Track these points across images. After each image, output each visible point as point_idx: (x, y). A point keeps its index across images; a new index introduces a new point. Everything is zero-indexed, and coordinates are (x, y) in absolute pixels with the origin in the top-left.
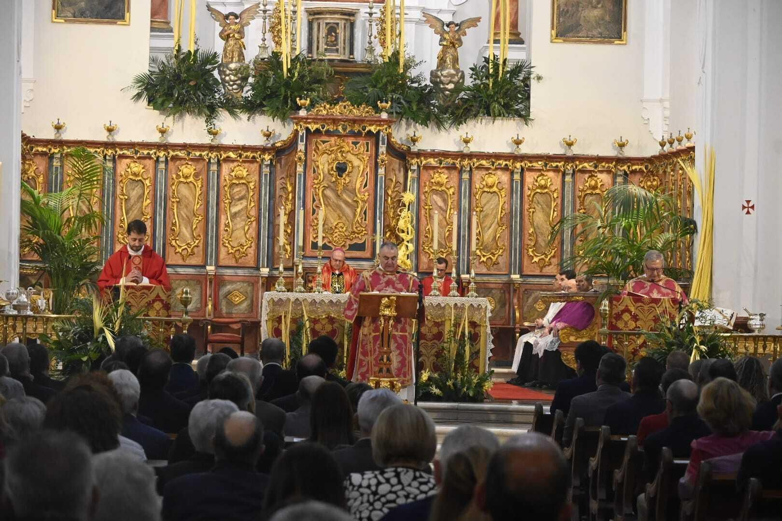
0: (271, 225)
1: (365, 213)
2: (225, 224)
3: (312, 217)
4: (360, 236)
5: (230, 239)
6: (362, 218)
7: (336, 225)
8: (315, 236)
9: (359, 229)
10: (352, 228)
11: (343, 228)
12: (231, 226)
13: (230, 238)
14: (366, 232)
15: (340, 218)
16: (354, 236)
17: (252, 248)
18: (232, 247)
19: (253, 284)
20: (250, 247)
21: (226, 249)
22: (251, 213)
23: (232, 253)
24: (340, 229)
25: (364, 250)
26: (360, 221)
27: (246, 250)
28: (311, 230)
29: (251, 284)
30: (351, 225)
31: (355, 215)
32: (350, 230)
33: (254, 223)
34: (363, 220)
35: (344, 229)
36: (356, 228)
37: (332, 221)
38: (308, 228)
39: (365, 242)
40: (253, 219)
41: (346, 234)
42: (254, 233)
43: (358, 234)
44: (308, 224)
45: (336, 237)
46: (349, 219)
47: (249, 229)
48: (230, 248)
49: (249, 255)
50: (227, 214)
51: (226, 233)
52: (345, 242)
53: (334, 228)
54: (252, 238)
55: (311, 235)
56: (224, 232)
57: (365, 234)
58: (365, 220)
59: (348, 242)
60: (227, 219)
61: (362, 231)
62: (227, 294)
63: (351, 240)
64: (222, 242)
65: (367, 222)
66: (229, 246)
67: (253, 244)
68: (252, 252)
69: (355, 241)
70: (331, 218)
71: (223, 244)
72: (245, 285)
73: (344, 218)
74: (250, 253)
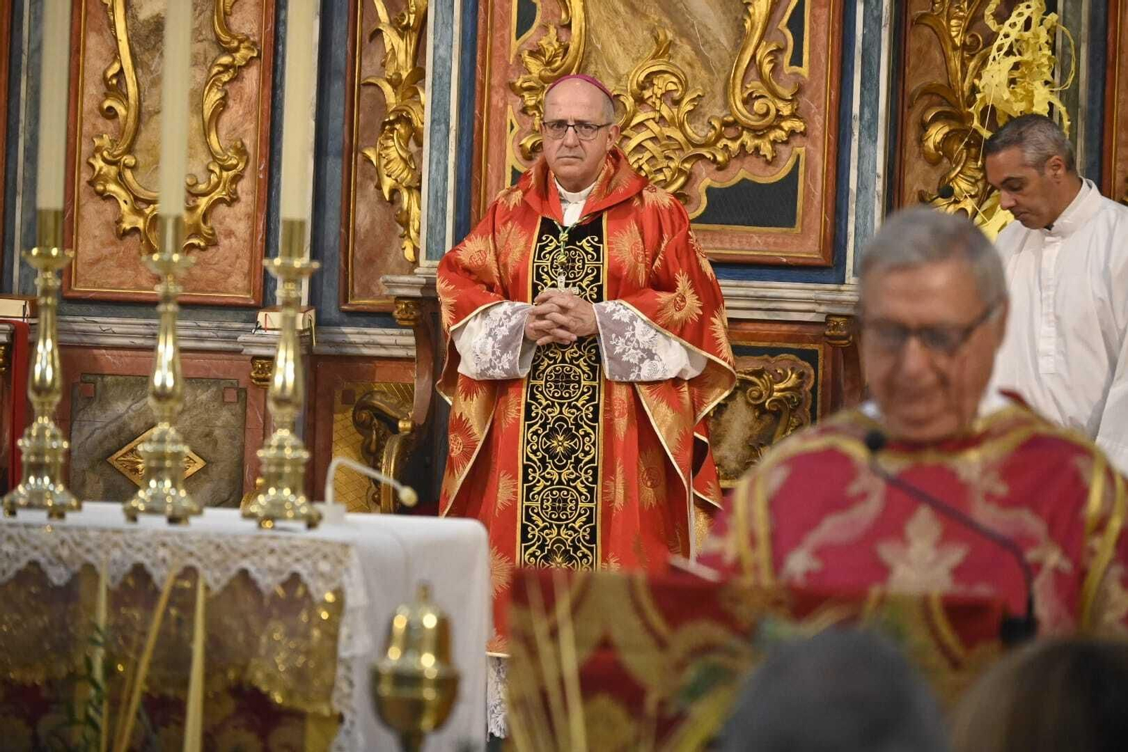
0: (337, 89)
1: (796, 23)
2: (105, 80)
3: (515, 44)
4: (766, 149)
5: (129, 160)
6: (781, 50)
7: (642, 87)
8: (528, 142)
9: (758, 106)
10: (727, 105)
11: (677, 103)
12: (132, 90)
13: (130, 150)
14: (799, 125)
15: (664, 50)
16: (735, 146)
17: (242, 208)
18: (136, 199)
19: (242, 393)
20: (232, 200)
21: (108, 206)
22: (236, 22)
23: (135, 230)
24: (665, 111)
25: (789, 220)
26: (767, 68)
27: (205, 217)
28: (511, 115)
29: (231, 396)
30: (719, 87)
31: (741, 35)
32: (715, 112)
33: (252, 77)
34: (787, 58)
35: (686, 107)
36: (748, 101)
37: (624, 65)
38: (497, 99)
39: (793, 175)
40: (242, 55)
41: (698, 132)
42: (250, 126)
43: (757, 133)
44: (495, 81)
45: (640, 147)
46: (711, 55)
47: (223, 104)
48: (125, 208)
49: (224, 242)
50: (112, 25)
51: (111, 125)
52: (690, 177)
53: (629, 102)
54: (241, 152)
55: (510, 137)
56: (100, 122)
57: (792, 133)
58: (797, 60)
59: (706, 180)
60: (116, 55)
61: (779, 117)
62: (113, 442)
63: (721, 167)
64: (85, 176)
65: (804, 70)
66: (121, 194)
67: (244, 186)
68: (242, 228)
69: (739, 173)
70: (615, 50)
71: (91, 183)
72: (204, 396)
73: (686, 49)
74: (230, 234)
